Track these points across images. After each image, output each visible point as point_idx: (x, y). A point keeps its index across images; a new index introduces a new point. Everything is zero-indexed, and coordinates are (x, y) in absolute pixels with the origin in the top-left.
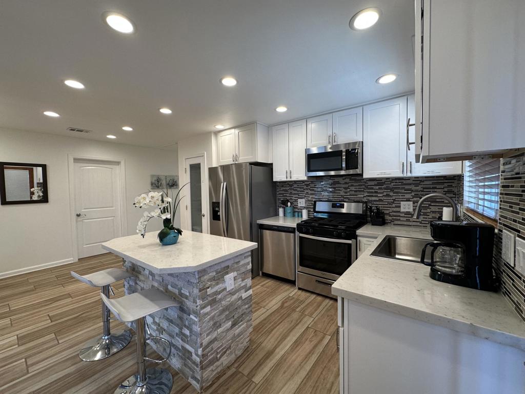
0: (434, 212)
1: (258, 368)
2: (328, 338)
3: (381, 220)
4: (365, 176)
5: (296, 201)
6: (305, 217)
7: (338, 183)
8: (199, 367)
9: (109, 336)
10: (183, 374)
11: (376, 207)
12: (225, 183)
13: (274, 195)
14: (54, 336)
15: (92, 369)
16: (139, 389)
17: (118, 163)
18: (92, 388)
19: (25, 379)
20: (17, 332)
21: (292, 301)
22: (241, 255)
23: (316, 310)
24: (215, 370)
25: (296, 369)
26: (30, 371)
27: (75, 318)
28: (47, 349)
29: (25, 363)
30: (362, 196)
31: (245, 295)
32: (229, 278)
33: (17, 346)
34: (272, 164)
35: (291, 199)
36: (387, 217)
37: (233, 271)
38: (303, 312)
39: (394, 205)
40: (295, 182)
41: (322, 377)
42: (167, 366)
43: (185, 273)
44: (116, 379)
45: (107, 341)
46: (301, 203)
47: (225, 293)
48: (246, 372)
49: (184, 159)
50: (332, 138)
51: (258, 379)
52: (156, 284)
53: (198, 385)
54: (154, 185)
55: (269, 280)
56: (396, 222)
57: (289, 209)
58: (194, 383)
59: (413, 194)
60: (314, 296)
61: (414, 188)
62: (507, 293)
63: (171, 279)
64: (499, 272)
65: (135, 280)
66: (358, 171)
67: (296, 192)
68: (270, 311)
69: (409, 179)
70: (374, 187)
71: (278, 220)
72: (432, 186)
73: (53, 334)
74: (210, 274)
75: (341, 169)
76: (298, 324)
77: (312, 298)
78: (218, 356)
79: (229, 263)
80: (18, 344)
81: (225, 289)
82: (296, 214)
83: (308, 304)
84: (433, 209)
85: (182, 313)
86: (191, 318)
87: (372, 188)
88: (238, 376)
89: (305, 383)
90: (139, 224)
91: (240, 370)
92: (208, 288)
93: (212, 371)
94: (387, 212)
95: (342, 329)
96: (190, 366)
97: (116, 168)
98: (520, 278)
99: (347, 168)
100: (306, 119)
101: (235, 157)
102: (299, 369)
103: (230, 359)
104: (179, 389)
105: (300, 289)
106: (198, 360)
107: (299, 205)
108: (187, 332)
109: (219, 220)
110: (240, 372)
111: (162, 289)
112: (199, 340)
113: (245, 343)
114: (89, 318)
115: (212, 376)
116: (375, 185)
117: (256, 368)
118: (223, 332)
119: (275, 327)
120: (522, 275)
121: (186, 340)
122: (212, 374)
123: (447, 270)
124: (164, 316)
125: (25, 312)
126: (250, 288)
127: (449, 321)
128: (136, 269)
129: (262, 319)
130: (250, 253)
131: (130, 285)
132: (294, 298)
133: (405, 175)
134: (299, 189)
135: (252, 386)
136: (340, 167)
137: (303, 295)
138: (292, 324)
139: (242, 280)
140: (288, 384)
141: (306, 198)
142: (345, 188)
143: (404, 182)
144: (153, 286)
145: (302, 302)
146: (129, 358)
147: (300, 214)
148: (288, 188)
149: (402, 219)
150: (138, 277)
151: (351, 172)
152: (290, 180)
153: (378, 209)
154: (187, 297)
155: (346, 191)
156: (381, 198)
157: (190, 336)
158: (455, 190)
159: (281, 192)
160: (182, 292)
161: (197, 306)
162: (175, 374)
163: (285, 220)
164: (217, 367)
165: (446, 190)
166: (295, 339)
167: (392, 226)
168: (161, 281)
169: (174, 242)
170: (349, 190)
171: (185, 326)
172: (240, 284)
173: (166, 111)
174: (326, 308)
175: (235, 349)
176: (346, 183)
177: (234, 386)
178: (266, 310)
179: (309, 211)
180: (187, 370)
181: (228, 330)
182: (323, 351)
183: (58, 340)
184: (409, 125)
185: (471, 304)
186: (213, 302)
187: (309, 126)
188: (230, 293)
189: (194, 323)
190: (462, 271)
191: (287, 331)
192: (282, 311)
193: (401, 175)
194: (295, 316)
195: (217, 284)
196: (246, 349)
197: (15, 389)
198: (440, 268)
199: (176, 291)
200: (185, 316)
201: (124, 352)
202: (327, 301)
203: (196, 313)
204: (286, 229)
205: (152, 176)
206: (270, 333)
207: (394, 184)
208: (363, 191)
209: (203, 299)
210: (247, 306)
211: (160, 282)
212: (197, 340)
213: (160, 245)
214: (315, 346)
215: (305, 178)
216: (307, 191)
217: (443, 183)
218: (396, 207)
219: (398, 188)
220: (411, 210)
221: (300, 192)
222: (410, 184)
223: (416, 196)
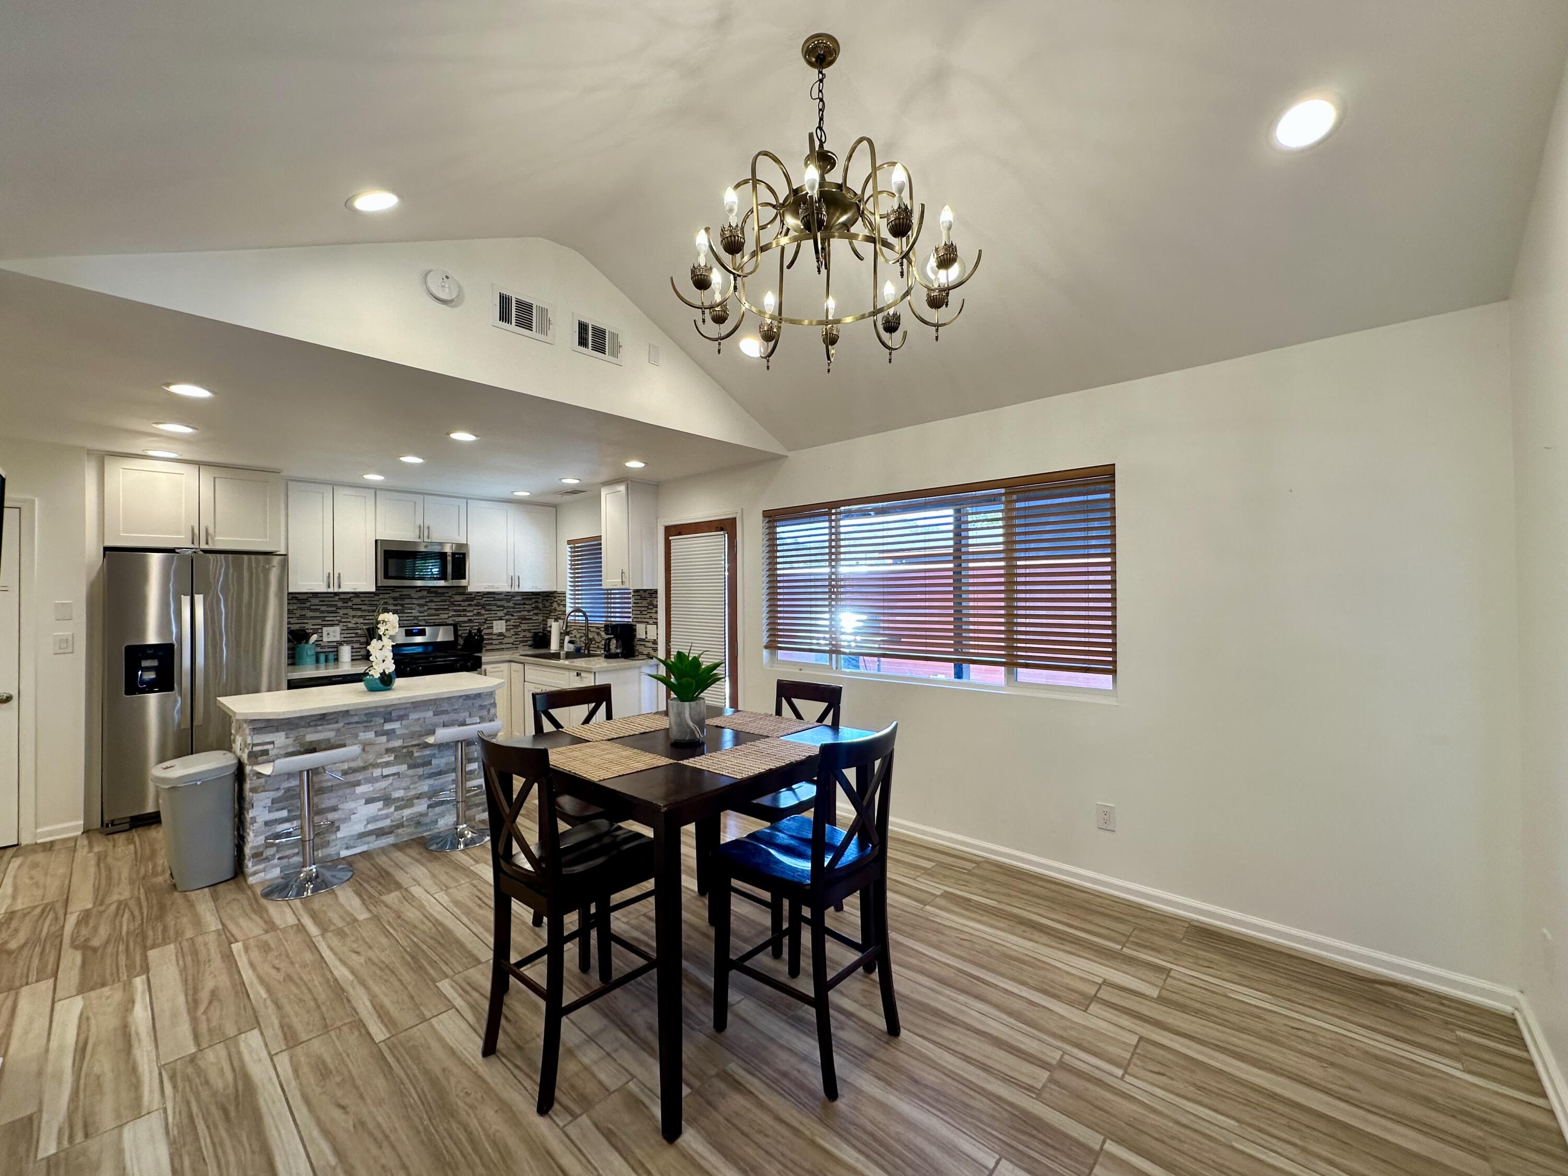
0: (524, 631)
4: (470, 590)
5: (317, 631)
12: (199, 596)
34: (284, 554)
39: (486, 626)
50: (424, 529)
59: (505, 612)
61: (506, 604)
66: (463, 583)
67: (317, 614)
70: (462, 604)
82: (322, 658)
84: (524, 627)
87: (460, 605)
99: (454, 577)
100: (375, 489)
101: (202, 534)
116: (463, 601)
134: (324, 608)
141: (341, 624)
147: (331, 657)
149: (494, 642)
151: (455, 583)
155: (422, 609)
156: (470, 618)
158: (556, 604)
176: (421, 598)
179: (353, 648)
193: (508, 590)
215: (372, 589)
216: (345, 611)
217: (531, 599)
218: (488, 628)
219: (490, 605)
220: (504, 631)
221: (326, 614)
222: (501, 600)
223: (508, 613)
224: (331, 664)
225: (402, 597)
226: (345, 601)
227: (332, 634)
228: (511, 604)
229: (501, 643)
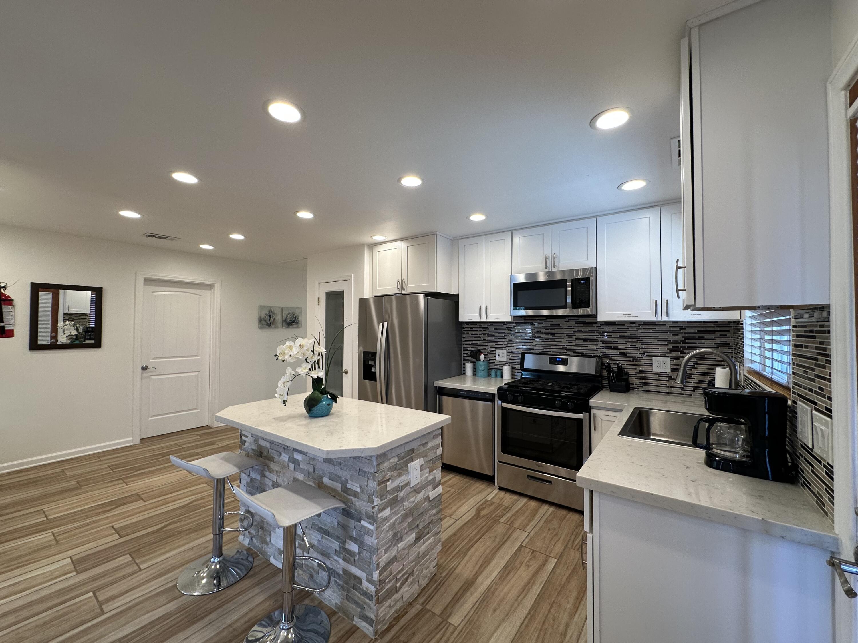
0: (702, 374)
1: (454, 604)
2: (552, 562)
3: (624, 383)
4: (601, 318)
5: (493, 352)
6: (507, 377)
7: (558, 326)
8: (374, 598)
9: (221, 558)
10: (345, 613)
11: (617, 364)
12: (386, 323)
13: (459, 342)
14: (130, 559)
15: (202, 607)
16: (283, 633)
17: (210, 287)
18: (210, 633)
19: (102, 622)
20: (70, 553)
21: (492, 507)
22: (429, 433)
23: (530, 521)
24: (394, 605)
25: (512, 606)
26: (105, 610)
27: (157, 531)
28: (124, 577)
29: (94, 598)
30: (595, 347)
31: (433, 494)
32: (415, 465)
33: (74, 573)
34: (457, 296)
35: (485, 349)
36: (632, 380)
37: (419, 456)
38: (510, 523)
39: (642, 362)
40: (492, 323)
41: (551, 616)
42: (317, 603)
43: (354, 458)
44: (242, 621)
45: (218, 566)
46: (501, 355)
47: (408, 489)
48: (438, 610)
49: (317, 284)
50: (551, 260)
51: (456, 619)
52: (301, 477)
53: (371, 629)
54: (263, 322)
55: (451, 476)
56: (646, 388)
57: (482, 365)
58: (363, 625)
59: (670, 346)
60: (523, 501)
61: (671, 337)
62: (806, 485)
63: (330, 468)
64: (795, 457)
65: (263, 471)
66: (589, 311)
67: (493, 339)
68: (459, 524)
69: (664, 324)
71: (464, 381)
72: (697, 336)
73: (128, 555)
74: (391, 461)
75: (565, 307)
76: (506, 541)
77: (523, 504)
78: (398, 585)
79: (414, 445)
80: (76, 570)
81: (409, 483)
82: (493, 372)
83: (517, 512)
84: (700, 368)
85: (347, 518)
86: (362, 526)
88: (427, 616)
89: (527, 626)
90: (280, 384)
91: (428, 607)
92: (388, 480)
93: (390, 607)
94: (633, 372)
95: (590, 535)
96: (356, 599)
97: (207, 294)
98: (820, 462)
99: (575, 305)
100: (512, 231)
101: (402, 284)
102: (516, 605)
103: (412, 591)
104: (341, 633)
105: (501, 489)
106: (372, 589)
107: (497, 358)
108: (354, 547)
109: (376, 380)
110: (429, 610)
111: (311, 483)
112: (374, 558)
113: (431, 568)
114: (180, 532)
115: (389, 615)
117: (452, 604)
118: (404, 549)
119: (472, 546)
120: (822, 458)
121: (352, 559)
122: (388, 612)
123: (728, 454)
124: (313, 524)
125: (75, 521)
126: (439, 484)
127: (736, 517)
128: (265, 453)
129: (450, 534)
130: (440, 431)
131: (252, 480)
132: (494, 503)
133: (659, 319)
134: (497, 334)
135: (451, 630)
136: (563, 305)
137: (508, 498)
138: (497, 541)
139: (430, 471)
140: (503, 625)
141: (508, 348)
142: (569, 335)
143: (658, 328)
144: (295, 480)
145: (507, 509)
146: (257, 590)
147: (499, 372)
148: (479, 333)
149: (654, 383)
150: (268, 466)
151: (581, 311)
152: (485, 320)
153: (620, 368)
154: (356, 495)
156: (622, 351)
157: (359, 554)
158: (731, 342)
159: (469, 338)
160: (349, 486)
161: (373, 507)
162: (331, 614)
163: (474, 381)
164: (396, 602)
165: (718, 341)
166: (503, 563)
167: (641, 394)
168: (311, 470)
169: (326, 413)
170: (574, 337)
171: (351, 538)
172: (427, 477)
173: (305, 215)
174: (545, 517)
175: (418, 576)
176: (570, 327)
177: (424, 629)
178: (454, 520)
179: (513, 368)
180: (352, 607)
181: (411, 546)
182: (548, 580)
183: (138, 565)
184: (678, 268)
185: (761, 497)
186: (394, 503)
187: (516, 240)
188: (415, 490)
189: (368, 532)
190: (747, 456)
191: (491, 551)
192: (479, 523)
193: (653, 319)
194: (500, 529)
195: (400, 475)
196: (433, 578)
197: (89, 636)
198: (719, 452)
199: (338, 486)
200: (352, 523)
201: (247, 583)
202: (545, 507)
203: (372, 518)
204: (480, 396)
205: (261, 308)
206: (465, 554)
207: (643, 330)
208: (596, 340)
209: (381, 497)
210: (434, 511)
211: (309, 472)
212: (371, 558)
213: (305, 417)
214: (536, 573)
215: (510, 319)
216: (510, 338)
217: (713, 332)
218: (646, 364)
219: (649, 337)
220: (668, 370)
221: (498, 340)
222: (666, 332)
223: (675, 349)
226: (510, 329)
228: (679, 338)
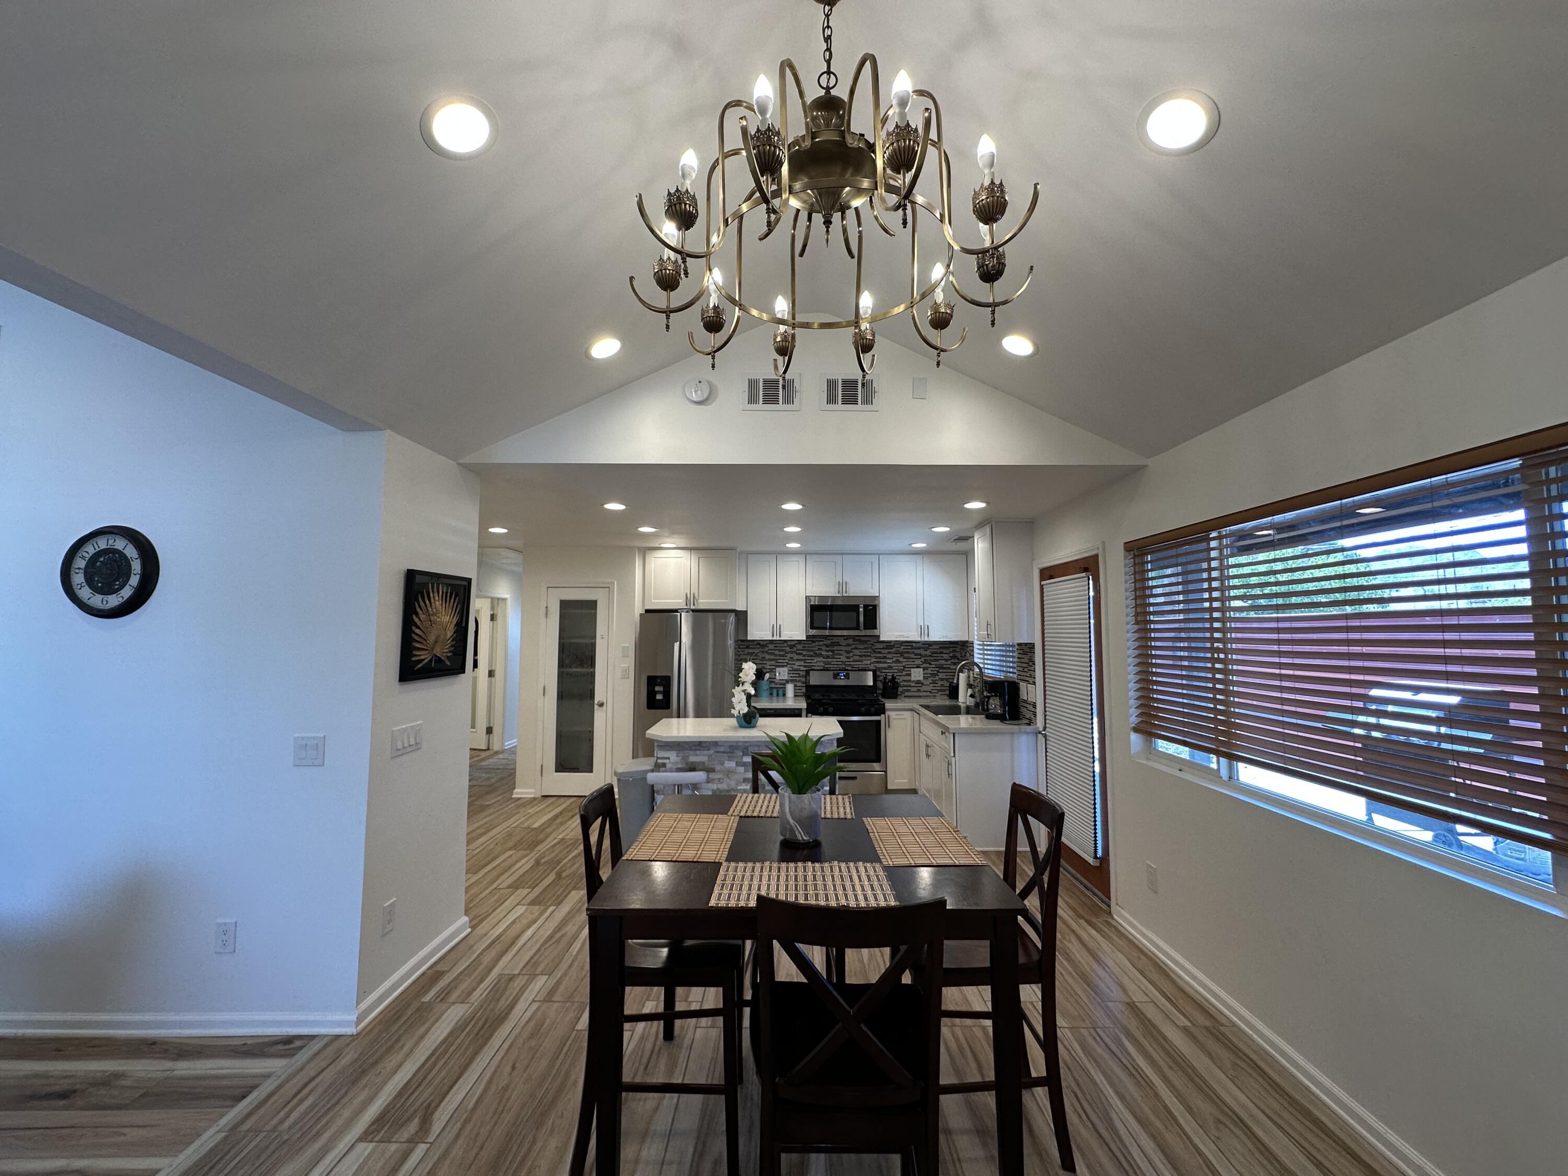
0: (942, 679)
3: (894, 691)
4: (882, 639)
5: (772, 671)
6: (791, 695)
7: (838, 644)
11: (892, 675)
30: (869, 662)
34: (745, 612)
35: (763, 668)
39: (904, 673)
49: (543, 589)
50: (842, 585)
56: (907, 694)
57: (764, 684)
59: (923, 660)
61: (922, 652)
66: (876, 632)
67: (773, 657)
70: (883, 651)
72: (939, 651)
75: (857, 628)
82: (775, 692)
84: (941, 675)
87: (880, 653)
99: (866, 627)
100: (806, 554)
101: (692, 598)
109: (668, 708)
116: (883, 648)
133: (921, 639)
134: (777, 652)
136: (856, 626)
141: (789, 666)
142: (848, 652)
147: (781, 692)
148: (756, 651)
149: (912, 689)
151: (868, 632)
152: (778, 639)
153: (893, 678)
155: (847, 655)
156: (891, 665)
158: (967, 656)
165: (951, 655)
167: (903, 699)
170: (852, 654)
176: (849, 645)
179: (795, 686)
190: (1002, 711)
193: (918, 639)
198: (991, 712)
204: (789, 712)
215: (804, 638)
216: (791, 655)
217: (948, 648)
218: (907, 675)
219: (908, 653)
220: (922, 679)
221: (778, 658)
222: (919, 648)
223: (925, 662)
224: (781, 698)
225: (833, 644)
226: (792, 647)
227: (782, 674)
228: (928, 653)
229: (919, 691)
